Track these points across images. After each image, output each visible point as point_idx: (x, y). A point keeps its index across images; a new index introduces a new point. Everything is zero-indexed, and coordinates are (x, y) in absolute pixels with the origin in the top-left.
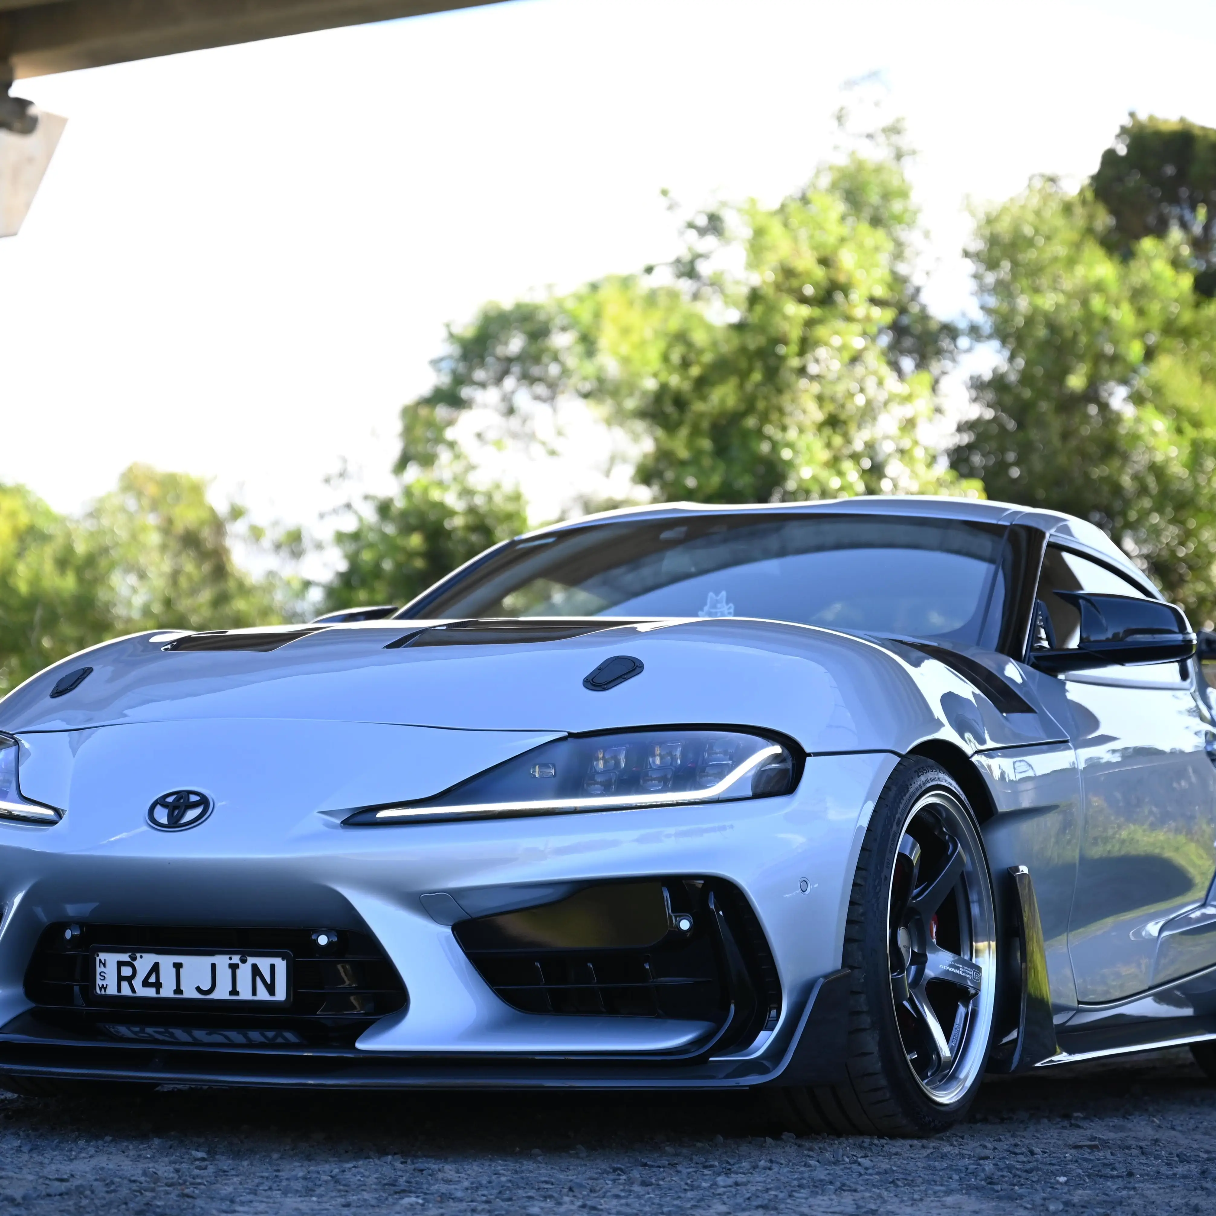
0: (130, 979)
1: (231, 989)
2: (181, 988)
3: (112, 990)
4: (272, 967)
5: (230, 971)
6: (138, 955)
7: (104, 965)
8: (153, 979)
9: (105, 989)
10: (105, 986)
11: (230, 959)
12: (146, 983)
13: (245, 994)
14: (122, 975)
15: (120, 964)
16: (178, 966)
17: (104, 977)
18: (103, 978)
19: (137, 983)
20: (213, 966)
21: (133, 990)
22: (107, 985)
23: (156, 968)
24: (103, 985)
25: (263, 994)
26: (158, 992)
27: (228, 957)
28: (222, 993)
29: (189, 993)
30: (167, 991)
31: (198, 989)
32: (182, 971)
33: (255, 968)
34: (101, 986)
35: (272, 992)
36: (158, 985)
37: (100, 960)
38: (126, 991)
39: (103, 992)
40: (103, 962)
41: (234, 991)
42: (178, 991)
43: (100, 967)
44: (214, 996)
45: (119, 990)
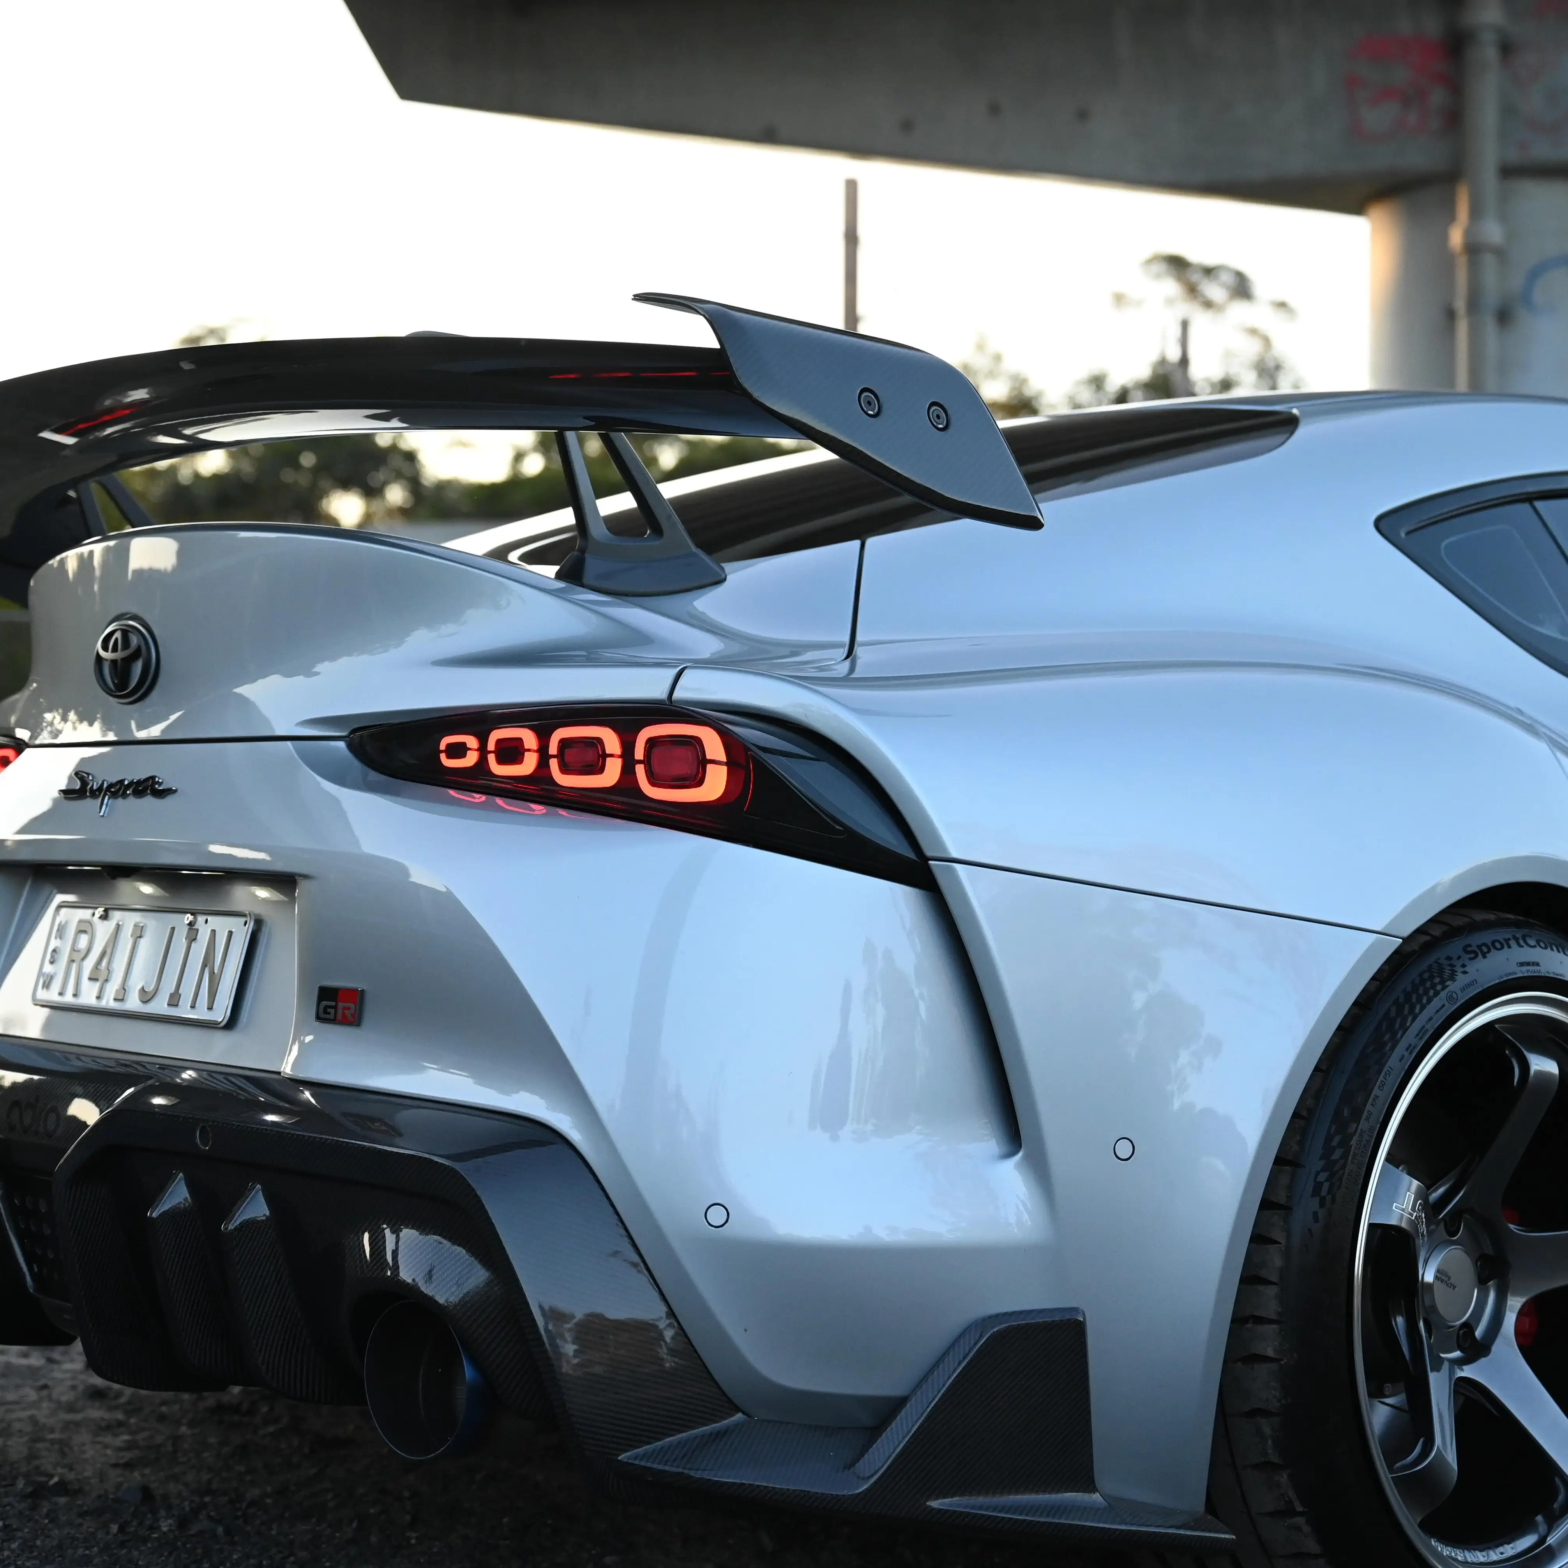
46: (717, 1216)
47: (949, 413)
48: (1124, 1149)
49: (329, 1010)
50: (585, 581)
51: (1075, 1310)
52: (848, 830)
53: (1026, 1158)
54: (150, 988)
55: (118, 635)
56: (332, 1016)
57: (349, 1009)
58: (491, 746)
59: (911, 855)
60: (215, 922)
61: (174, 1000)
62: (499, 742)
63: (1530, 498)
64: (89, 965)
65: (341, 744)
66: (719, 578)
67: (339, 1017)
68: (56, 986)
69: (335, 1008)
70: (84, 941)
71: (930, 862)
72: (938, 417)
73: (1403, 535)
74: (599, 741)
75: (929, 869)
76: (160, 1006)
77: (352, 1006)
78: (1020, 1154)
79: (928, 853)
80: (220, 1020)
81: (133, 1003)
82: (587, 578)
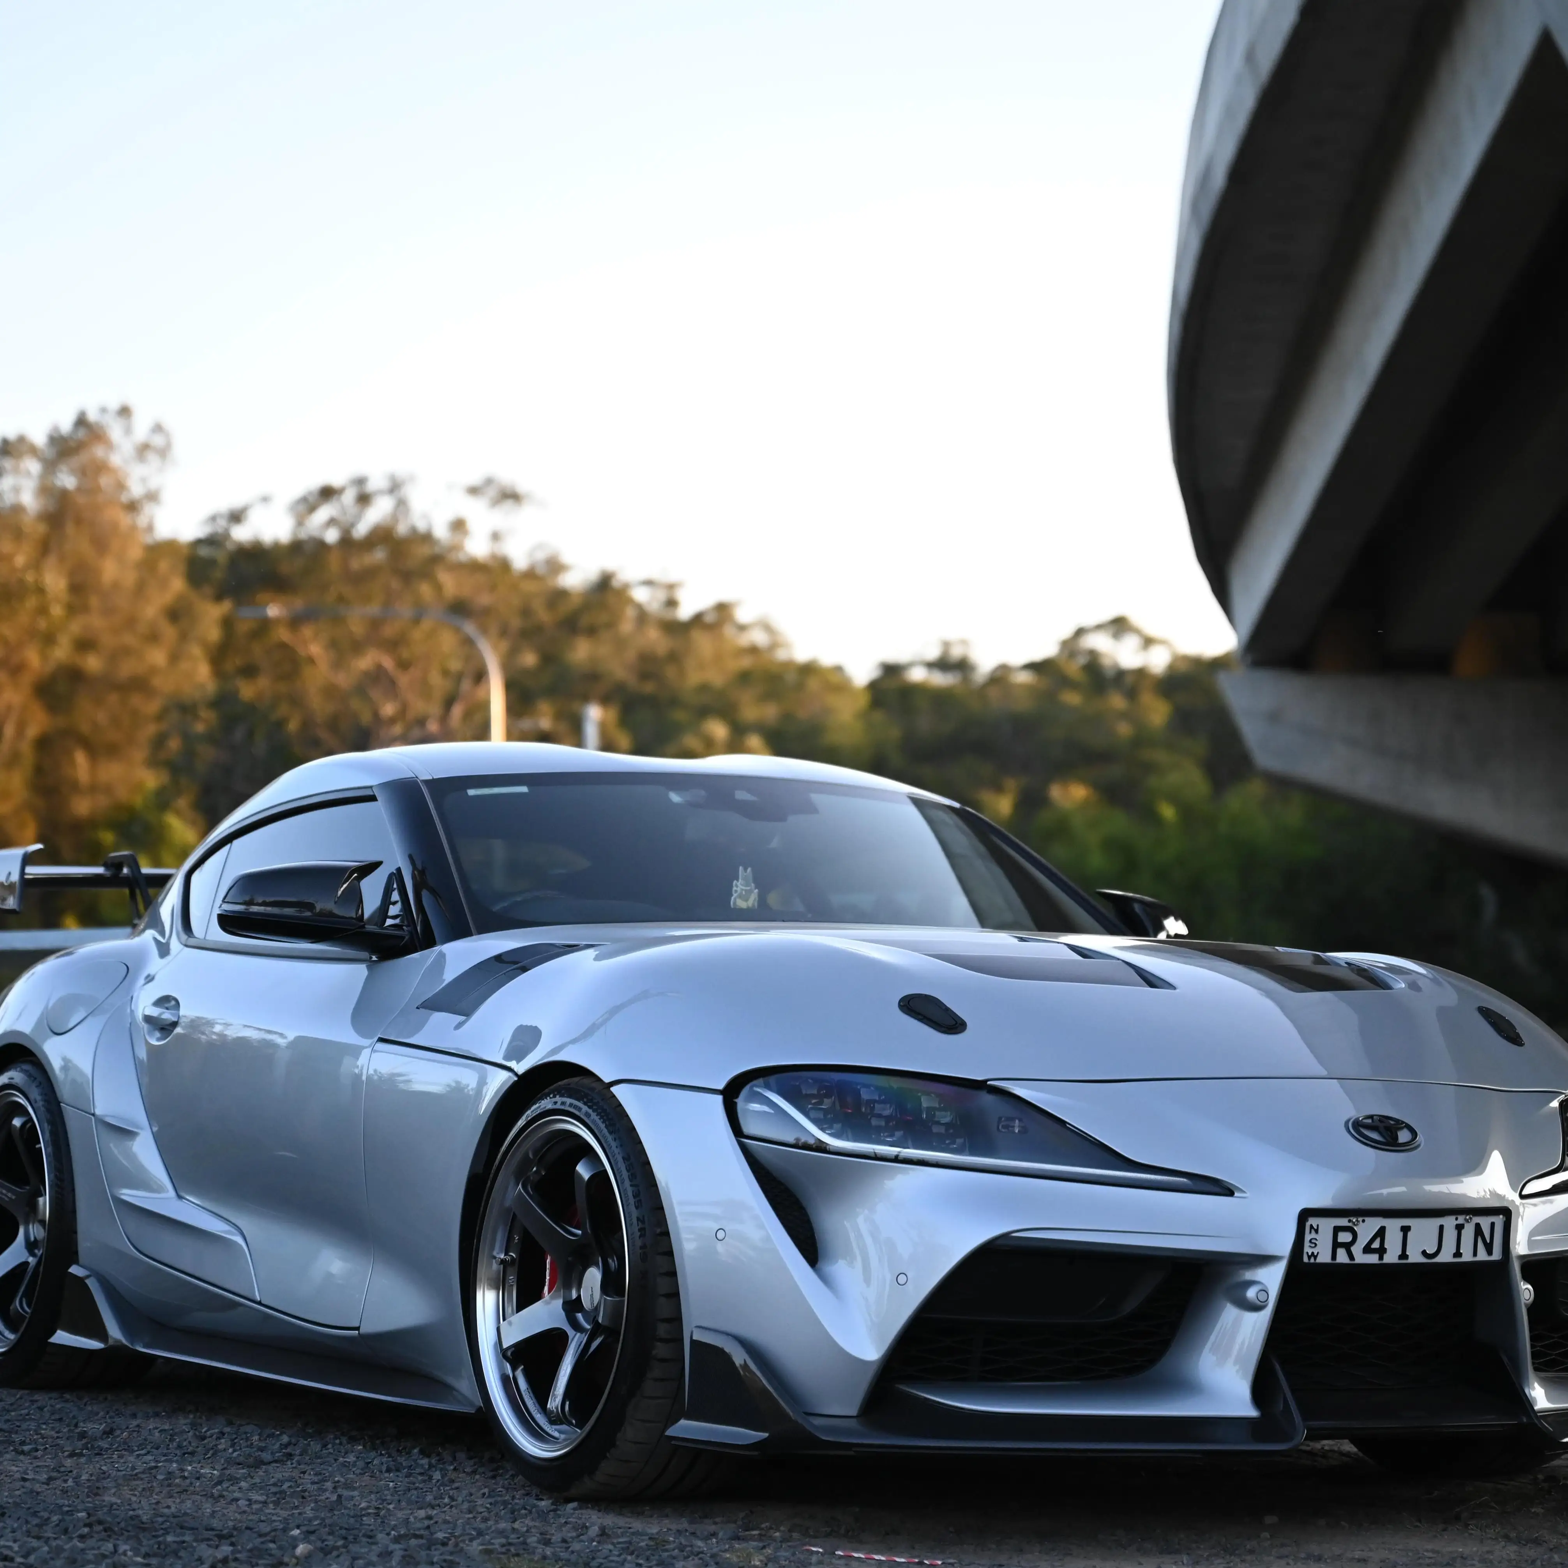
0: (1347, 1246)
1: (1455, 1251)
2: (1407, 1253)
3: (1324, 1257)
4: (1493, 1224)
5: (1455, 1233)
6: (1360, 1219)
7: (1317, 1231)
8: (1376, 1245)
9: (1315, 1257)
10: (1316, 1254)
11: (1457, 1219)
12: (1367, 1250)
13: (1467, 1256)
14: (1339, 1241)
15: (1337, 1230)
16: (1405, 1230)
17: (1316, 1245)
18: (1313, 1245)
19: (1357, 1250)
20: (1441, 1228)
21: (1351, 1256)
22: (1318, 1253)
23: (1381, 1232)
24: (1313, 1253)
25: (1482, 1256)
26: (1381, 1258)
27: (1454, 1217)
28: (1446, 1256)
29: (1415, 1257)
30: (1392, 1257)
31: (1424, 1253)
32: (1410, 1234)
33: (1478, 1226)
34: (1310, 1254)
35: (1490, 1252)
36: (1382, 1251)
37: (1311, 1226)
38: (1342, 1257)
39: (1312, 1260)
40: (1316, 1228)
41: (1458, 1254)
42: (1404, 1255)
43: (1310, 1232)
44: (1438, 1259)
45: (1334, 1256)
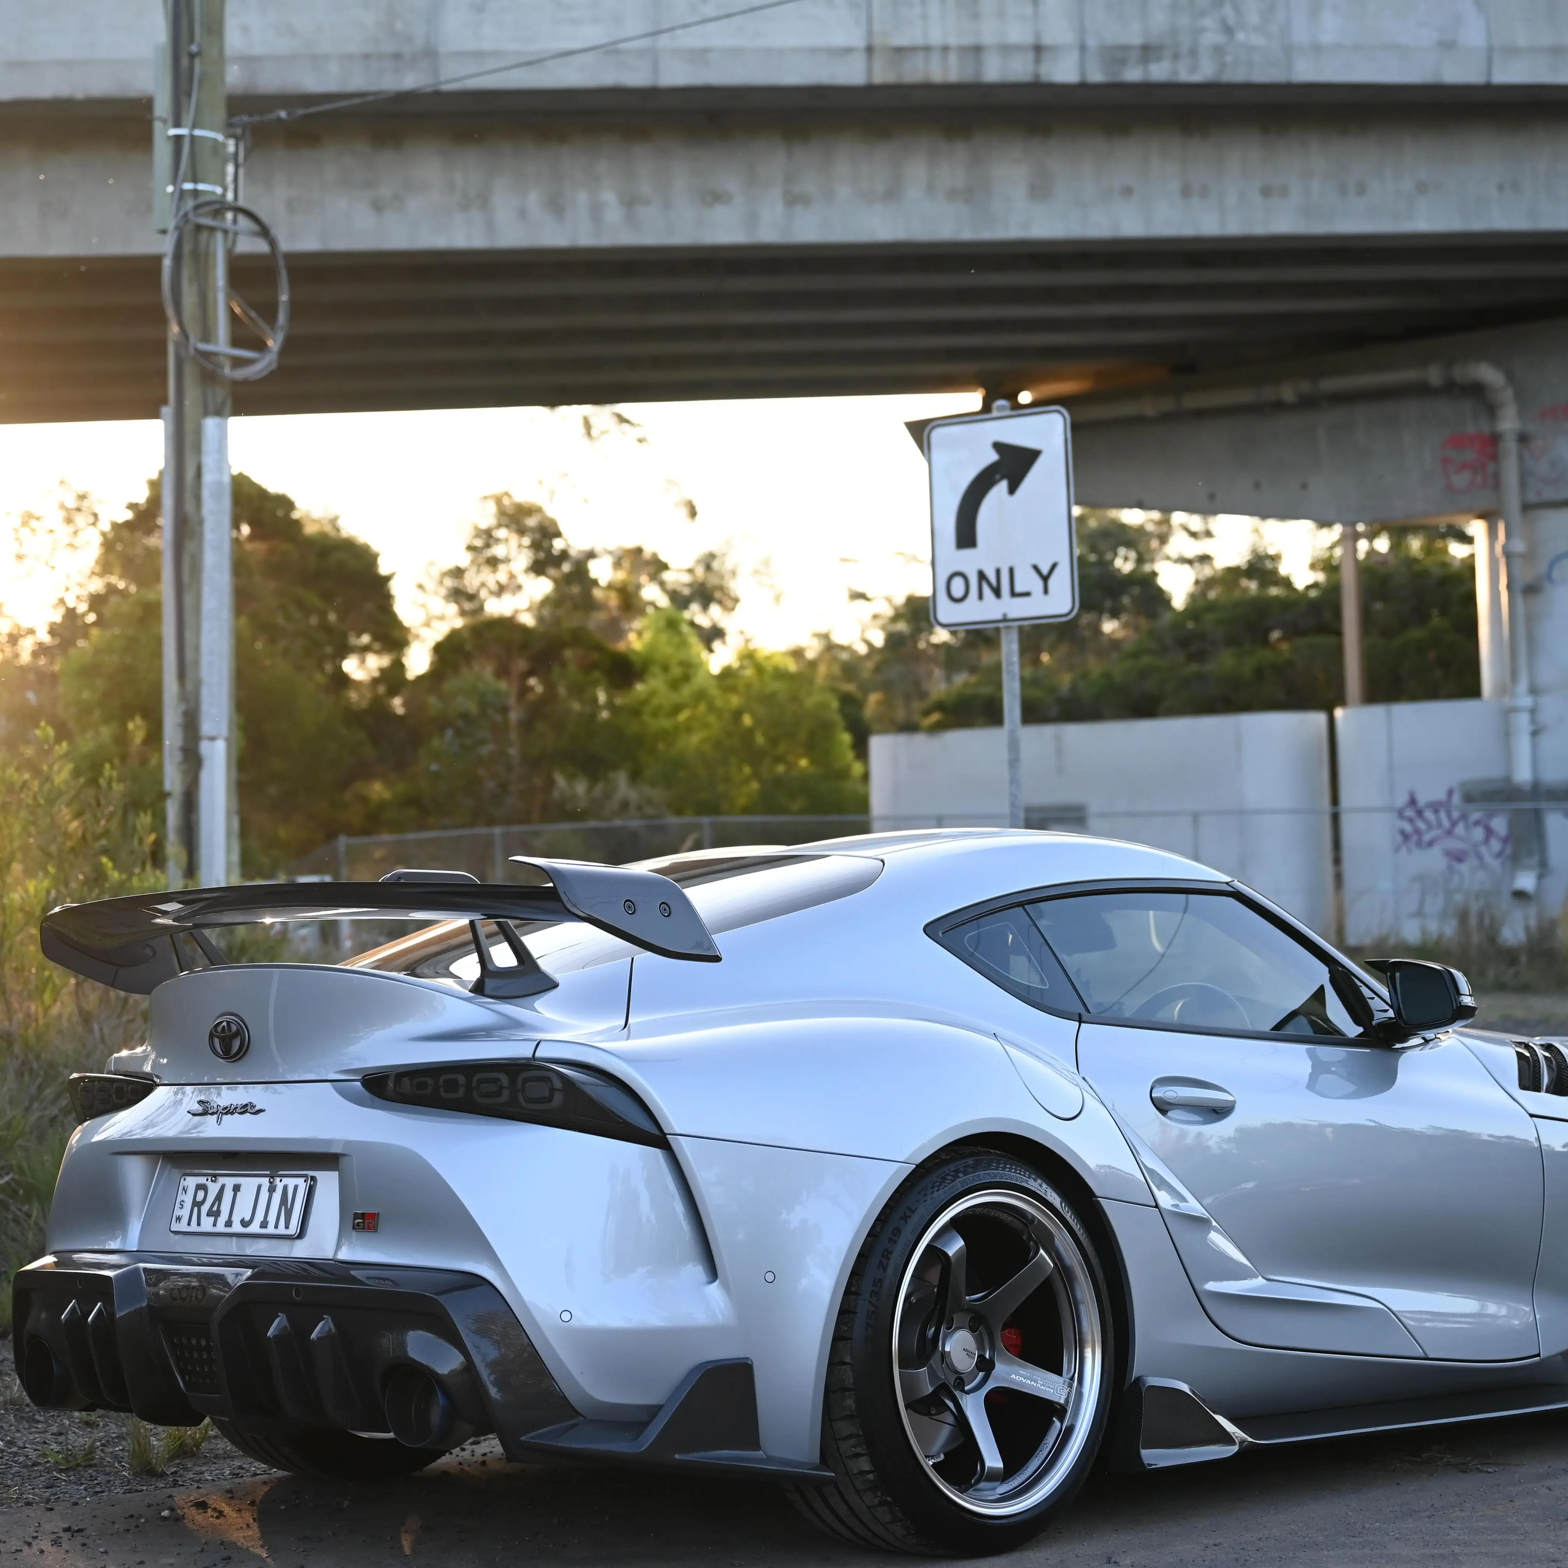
46: (566, 1316)
47: (671, 907)
48: (770, 1277)
49: (360, 1224)
50: (486, 992)
51: (748, 1359)
52: (625, 1122)
53: (721, 1283)
54: (247, 1218)
55: (225, 1024)
56: (362, 1227)
57: (371, 1223)
58: (441, 1083)
59: (657, 1132)
60: (286, 1181)
61: (264, 1225)
62: (445, 1081)
63: (1021, 904)
64: (205, 1209)
65: (358, 1084)
66: (555, 985)
67: (366, 1227)
68: (185, 1220)
69: (363, 1223)
70: (201, 1195)
71: (667, 1136)
72: (665, 910)
73: (941, 935)
74: (499, 1080)
75: (666, 1139)
76: (254, 1228)
77: (373, 1221)
78: (717, 1281)
79: (666, 1131)
80: (294, 1233)
81: (237, 1228)
82: (487, 992)
